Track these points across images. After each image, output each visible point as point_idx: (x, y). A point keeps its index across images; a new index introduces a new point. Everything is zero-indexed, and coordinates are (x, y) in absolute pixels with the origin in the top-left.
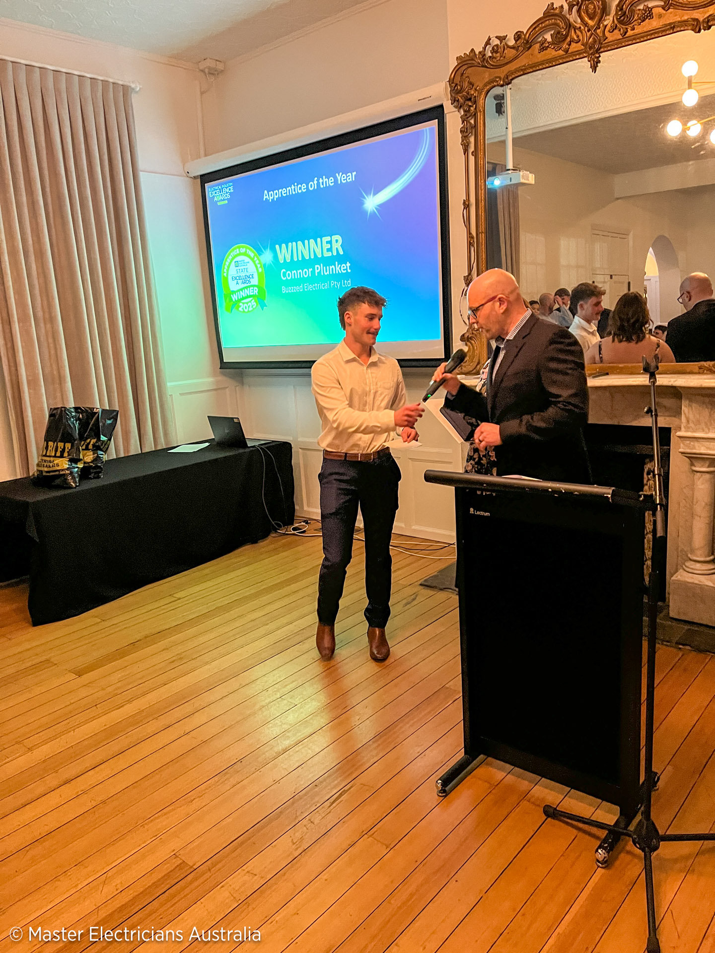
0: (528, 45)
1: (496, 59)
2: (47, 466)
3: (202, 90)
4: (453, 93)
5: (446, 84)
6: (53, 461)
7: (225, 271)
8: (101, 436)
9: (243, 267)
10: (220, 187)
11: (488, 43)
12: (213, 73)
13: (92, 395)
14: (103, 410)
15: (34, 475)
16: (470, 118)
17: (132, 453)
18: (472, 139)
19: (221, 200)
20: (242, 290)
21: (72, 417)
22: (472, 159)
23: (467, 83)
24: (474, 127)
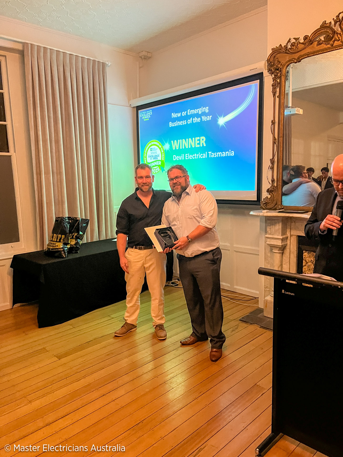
0: (311, 42)
1: (293, 49)
2: (52, 246)
3: (140, 66)
4: (269, 66)
5: (265, 62)
6: (55, 244)
7: (146, 152)
8: (80, 232)
9: (154, 151)
10: (146, 112)
11: (289, 41)
12: (146, 58)
13: (77, 211)
14: (82, 219)
15: (45, 250)
16: (277, 79)
17: (95, 240)
18: (278, 90)
19: (146, 118)
20: (153, 162)
21: (67, 222)
22: (277, 99)
23: (277, 61)
24: (279, 83)
